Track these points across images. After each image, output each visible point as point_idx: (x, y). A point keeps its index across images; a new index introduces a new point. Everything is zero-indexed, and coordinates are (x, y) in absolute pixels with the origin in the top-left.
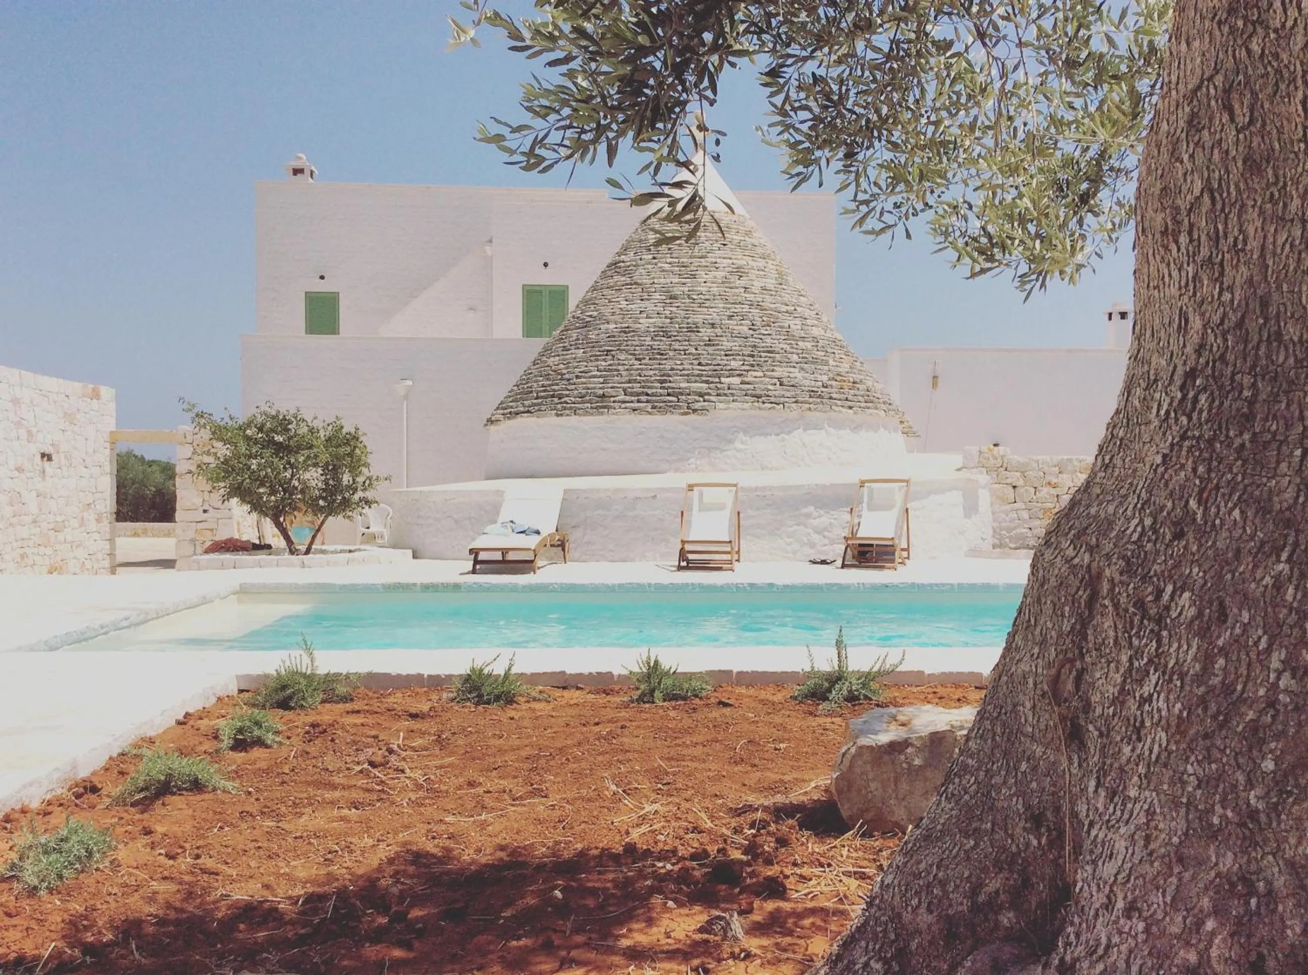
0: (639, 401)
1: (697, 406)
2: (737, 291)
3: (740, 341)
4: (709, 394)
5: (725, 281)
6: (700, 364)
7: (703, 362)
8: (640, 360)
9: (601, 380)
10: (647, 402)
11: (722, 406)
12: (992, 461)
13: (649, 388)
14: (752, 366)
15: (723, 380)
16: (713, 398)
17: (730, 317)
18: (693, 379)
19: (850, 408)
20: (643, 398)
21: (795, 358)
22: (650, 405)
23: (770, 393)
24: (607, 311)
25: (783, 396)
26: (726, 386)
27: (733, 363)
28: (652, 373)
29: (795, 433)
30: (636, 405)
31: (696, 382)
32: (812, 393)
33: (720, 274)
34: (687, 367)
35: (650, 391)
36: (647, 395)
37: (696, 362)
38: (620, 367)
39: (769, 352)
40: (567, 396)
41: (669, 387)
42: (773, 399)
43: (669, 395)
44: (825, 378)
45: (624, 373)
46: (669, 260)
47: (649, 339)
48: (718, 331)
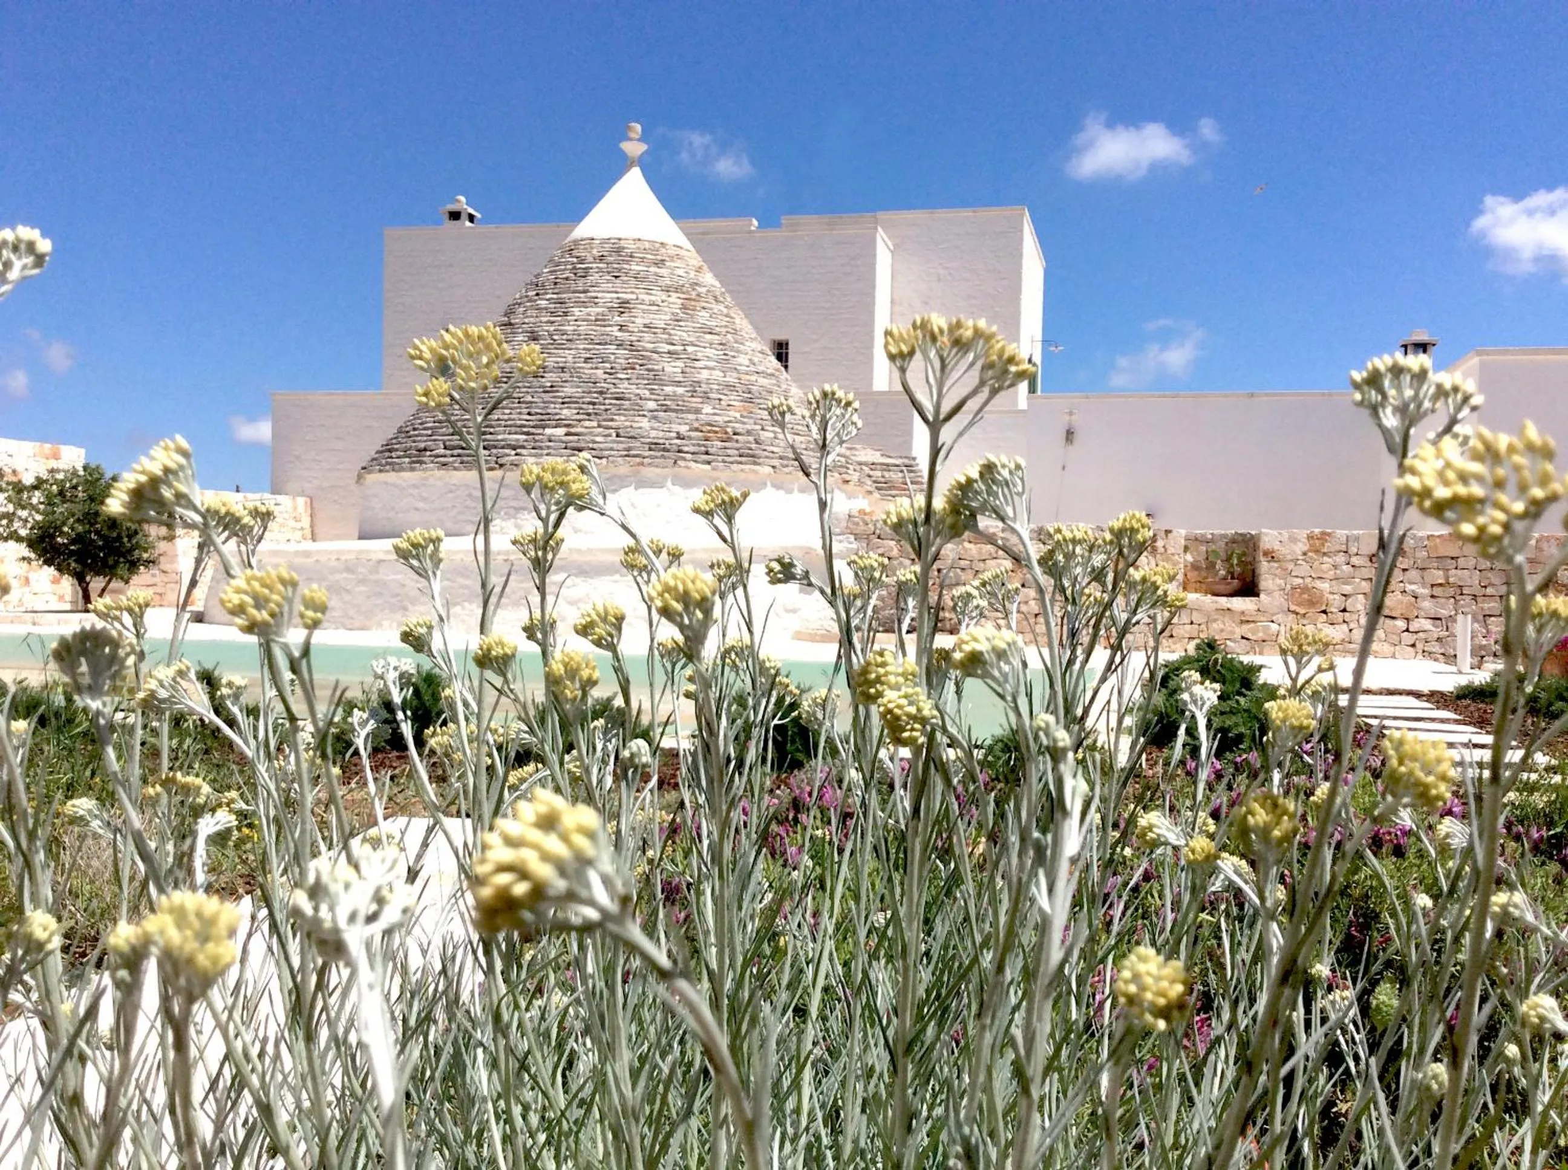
0: (451, 455)
1: (506, 460)
3: (586, 387)
4: (524, 447)
5: (600, 318)
6: (529, 414)
7: (534, 411)
10: (458, 456)
11: (532, 459)
12: (862, 527)
14: (589, 414)
15: (546, 430)
16: (526, 451)
17: (587, 360)
18: (513, 429)
19: (709, 463)
20: (457, 452)
21: (652, 405)
22: (459, 459)
23: (597, 445)
25: (612, 449)
26: (546, 438)
27: (565, 412)
29: (624, 491)
30: (447, 459)
31: (516, 433)
32: (653, 446)
33: (597, 310)
34: (514, 416)
36: (462, 448)
37: (526, 411)
39: (617, 399)
41: (487, 440)
44: (683, 429)
48: (566, 376)
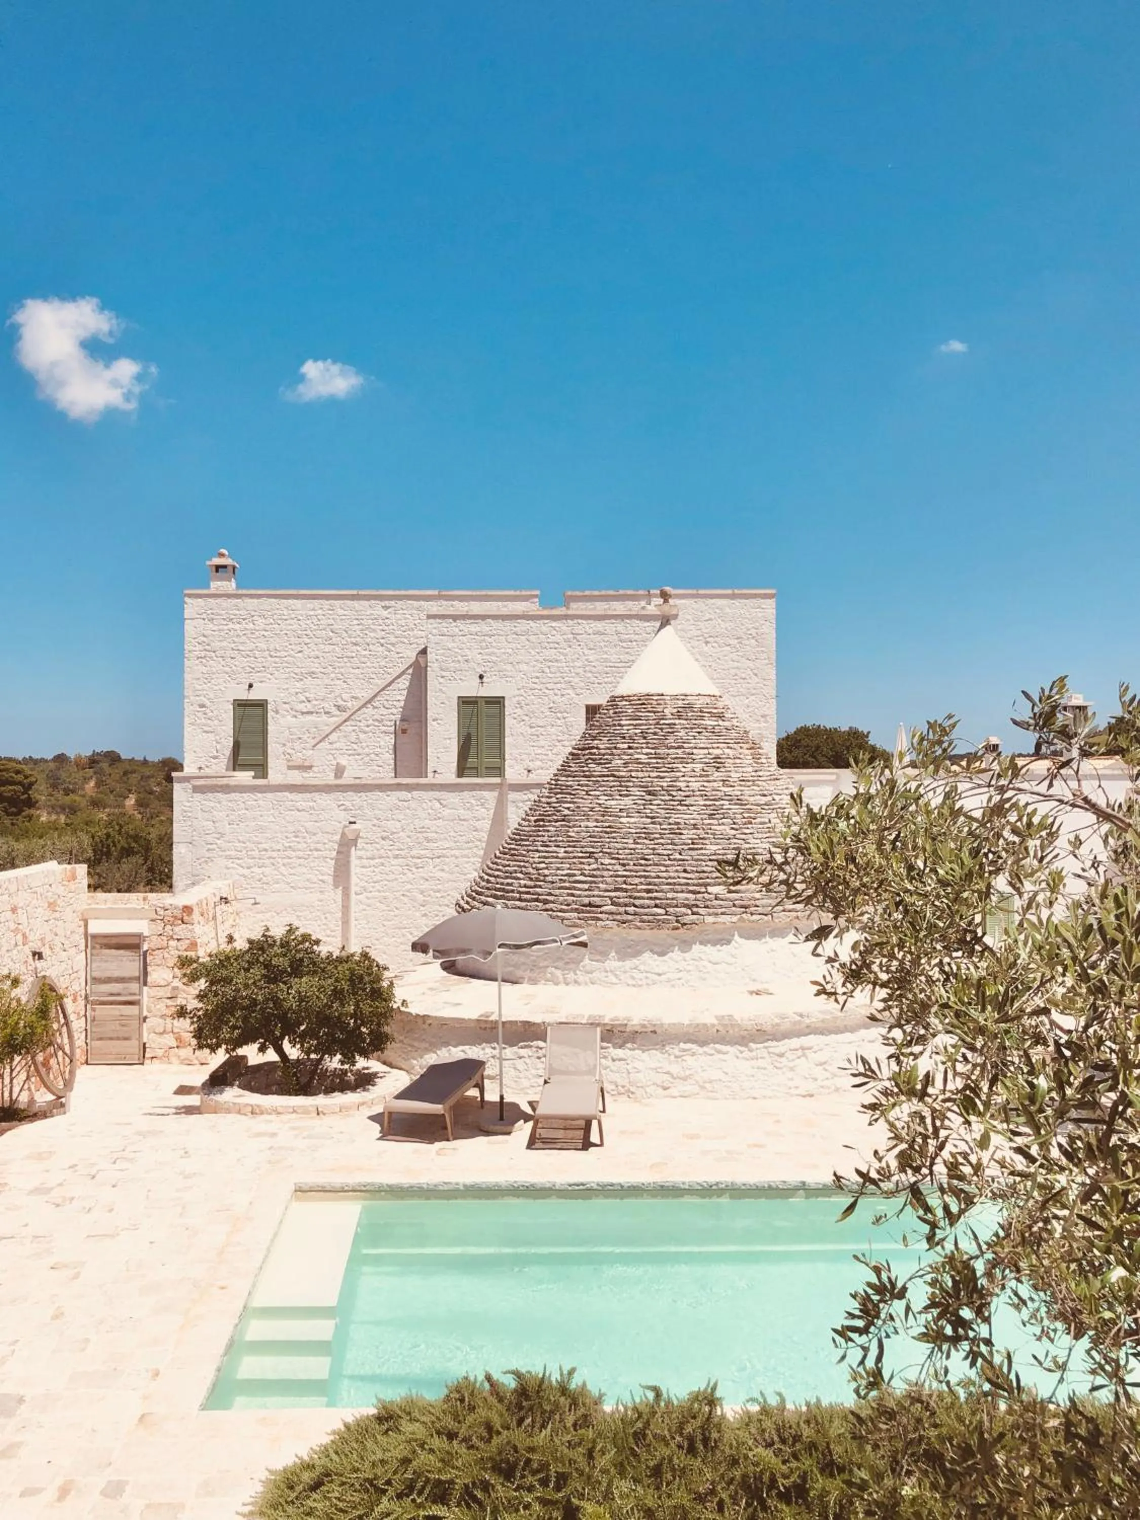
0: (626, 913)
1: (687, 919)
2: (715, 784)
4: (697, 906)
5: (704, 775)
6: (685, 871)
7: (688, 868)
8: (624, 865)
9: (586, 886)
10: (635, 914)
11: (710, 919)
13: (635, 898)
15: (710, 889)
16: (701, 911)
17: (711, 816)
18: (679, 888)
20: (631, 909)
22: (637, 918)
23: (758, 903)
24: (585, 804)
26: (712, 897)
28: (637, 881)
30: (626, 917)
31: (682, 892)
33: (698, 767)
34: (672, 874)
35: (637, 902)
36: (635, 906)
37: (681, 869)
38: (605, 873)
40: (553, 902)
41: (656, 898)
42: (760, 910)
43: (656, 906)
45: (609, 880)
46: (645, 751)
47: (631, 841)
48: (701, 833)
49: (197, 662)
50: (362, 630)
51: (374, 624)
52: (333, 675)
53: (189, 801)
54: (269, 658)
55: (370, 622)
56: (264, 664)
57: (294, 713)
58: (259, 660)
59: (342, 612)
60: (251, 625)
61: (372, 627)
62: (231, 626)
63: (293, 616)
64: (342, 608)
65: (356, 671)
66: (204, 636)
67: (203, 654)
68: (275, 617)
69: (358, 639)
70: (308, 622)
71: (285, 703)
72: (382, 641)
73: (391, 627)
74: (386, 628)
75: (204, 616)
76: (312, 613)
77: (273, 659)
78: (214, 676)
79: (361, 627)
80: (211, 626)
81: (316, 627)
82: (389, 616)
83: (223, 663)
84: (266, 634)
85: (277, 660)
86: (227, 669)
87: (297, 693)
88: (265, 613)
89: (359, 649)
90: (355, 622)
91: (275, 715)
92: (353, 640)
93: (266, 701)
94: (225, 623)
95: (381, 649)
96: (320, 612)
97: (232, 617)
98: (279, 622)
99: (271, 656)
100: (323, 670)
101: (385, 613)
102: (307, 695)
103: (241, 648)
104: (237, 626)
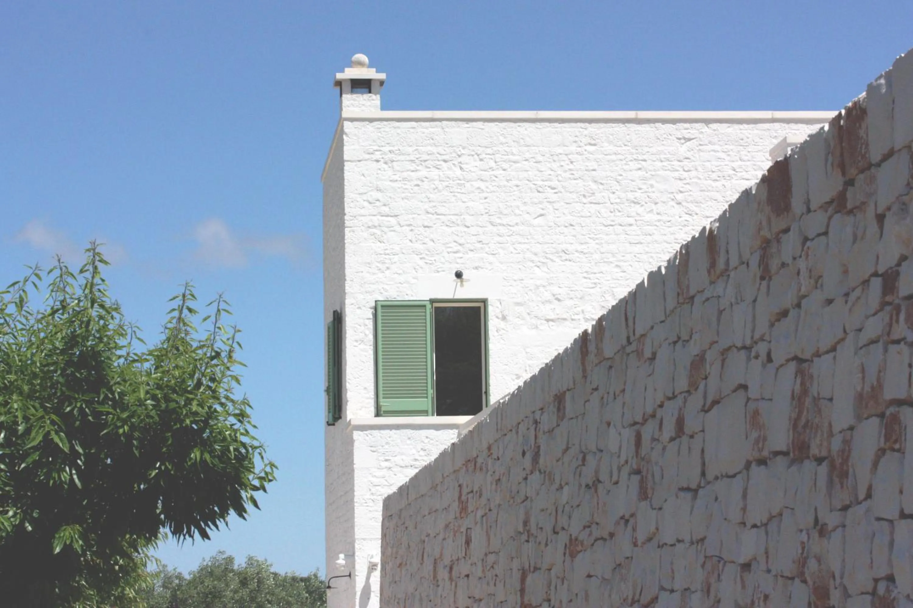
49: (365, 235)
50: (644, 179)
51: (664, 169)
52: (597, 256)
53: (380, 468)
54: (490, 227)
55: (659, 164)
56: (482, 237)
57: (534, 321)
58: (473, 230)
59: (611, 148)
60: (458, 172)
61: (661, 173)
62: (423, 173)
63: (527, 155)
64: (610, 142)
65: (637, 248)
66: (379, 190)
67: (376, 220)
68: (498, 157)
69: (638, 194)
70: (555, 166)
71: (518, 304)
72: (679, 197)
73: (693, 173)
74: (685, 175)
75: (378, 155)
76: (560, 150)
77: (495, 229)
78: (396, 258)
79: (640, 173)
80: (390, 172)
81: (567, 175)
82: (689, 154)
83: (410, 235)
84: (482, 185)
85: (502, 230)
86: (418, 246)
87: (537, 287)
88: (480, 150)
89: (640, 210)
90: (634, 165)
91: (502, 324)
92: (631, 196)
93: (484, 301)
94: (413, 167)
95: (678, 210)
96: (573, 148)
97: (425, 157)
98: (505, 166)
99: (492, 224)
100: (580, 248)
101: (683, 149)
102: (556, 290)
103: (441, 210)
104: (434, 173)
